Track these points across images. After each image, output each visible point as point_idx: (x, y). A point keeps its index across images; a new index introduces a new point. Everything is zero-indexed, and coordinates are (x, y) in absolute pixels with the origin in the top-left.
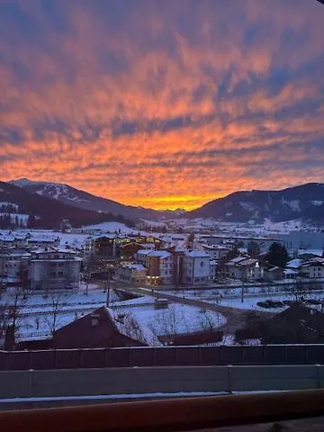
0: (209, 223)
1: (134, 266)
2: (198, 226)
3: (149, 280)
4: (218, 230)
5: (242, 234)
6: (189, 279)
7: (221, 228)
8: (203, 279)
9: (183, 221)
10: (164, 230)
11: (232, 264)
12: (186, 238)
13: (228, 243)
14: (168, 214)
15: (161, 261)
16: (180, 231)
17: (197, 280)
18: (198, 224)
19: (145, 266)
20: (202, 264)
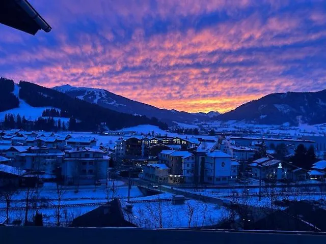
0: (243, 125)
1: (157, 165)
2: (231, 129)
3: (171, 179)
4: (251, 132)
5: (275, 136)
6: (210, 178)
7: (255, 130)
8: (224, 178)
9: (217, 124)
10: (196, 132)
11: (255, 165)
12: (216, 140)
13: (256, 145)
14: (201, 116)
15: (183, 161)
16: (212, 133)
17: (219, 179)
18: (231, 126)
19: (167, 165)
20: (223, 164)
